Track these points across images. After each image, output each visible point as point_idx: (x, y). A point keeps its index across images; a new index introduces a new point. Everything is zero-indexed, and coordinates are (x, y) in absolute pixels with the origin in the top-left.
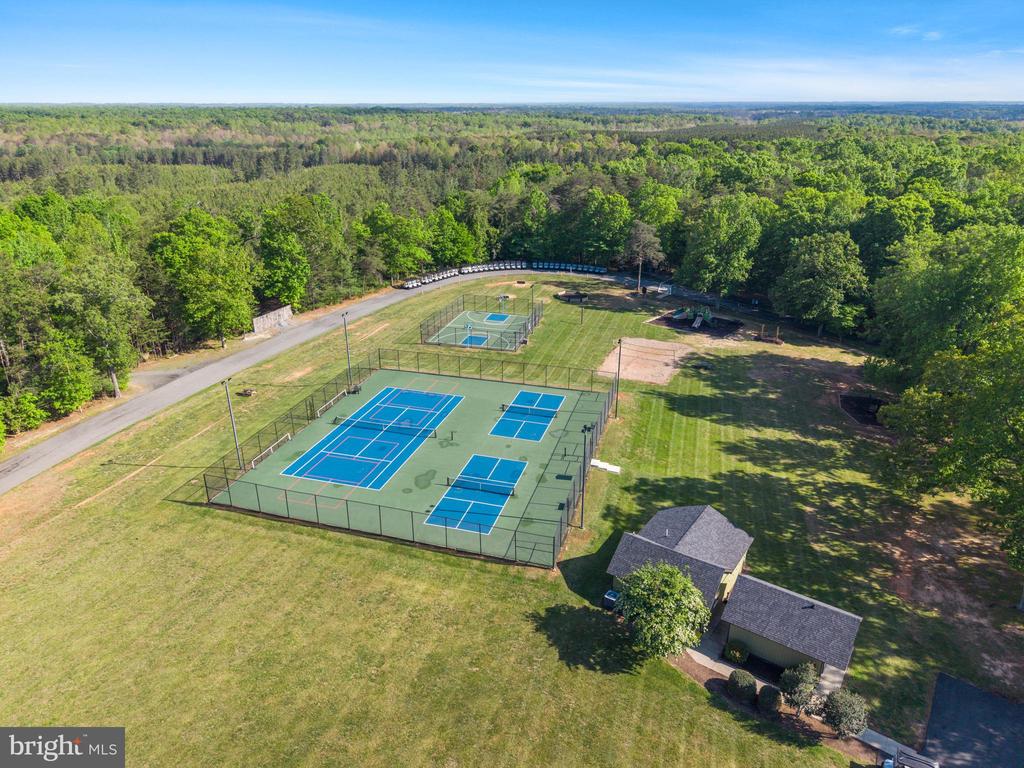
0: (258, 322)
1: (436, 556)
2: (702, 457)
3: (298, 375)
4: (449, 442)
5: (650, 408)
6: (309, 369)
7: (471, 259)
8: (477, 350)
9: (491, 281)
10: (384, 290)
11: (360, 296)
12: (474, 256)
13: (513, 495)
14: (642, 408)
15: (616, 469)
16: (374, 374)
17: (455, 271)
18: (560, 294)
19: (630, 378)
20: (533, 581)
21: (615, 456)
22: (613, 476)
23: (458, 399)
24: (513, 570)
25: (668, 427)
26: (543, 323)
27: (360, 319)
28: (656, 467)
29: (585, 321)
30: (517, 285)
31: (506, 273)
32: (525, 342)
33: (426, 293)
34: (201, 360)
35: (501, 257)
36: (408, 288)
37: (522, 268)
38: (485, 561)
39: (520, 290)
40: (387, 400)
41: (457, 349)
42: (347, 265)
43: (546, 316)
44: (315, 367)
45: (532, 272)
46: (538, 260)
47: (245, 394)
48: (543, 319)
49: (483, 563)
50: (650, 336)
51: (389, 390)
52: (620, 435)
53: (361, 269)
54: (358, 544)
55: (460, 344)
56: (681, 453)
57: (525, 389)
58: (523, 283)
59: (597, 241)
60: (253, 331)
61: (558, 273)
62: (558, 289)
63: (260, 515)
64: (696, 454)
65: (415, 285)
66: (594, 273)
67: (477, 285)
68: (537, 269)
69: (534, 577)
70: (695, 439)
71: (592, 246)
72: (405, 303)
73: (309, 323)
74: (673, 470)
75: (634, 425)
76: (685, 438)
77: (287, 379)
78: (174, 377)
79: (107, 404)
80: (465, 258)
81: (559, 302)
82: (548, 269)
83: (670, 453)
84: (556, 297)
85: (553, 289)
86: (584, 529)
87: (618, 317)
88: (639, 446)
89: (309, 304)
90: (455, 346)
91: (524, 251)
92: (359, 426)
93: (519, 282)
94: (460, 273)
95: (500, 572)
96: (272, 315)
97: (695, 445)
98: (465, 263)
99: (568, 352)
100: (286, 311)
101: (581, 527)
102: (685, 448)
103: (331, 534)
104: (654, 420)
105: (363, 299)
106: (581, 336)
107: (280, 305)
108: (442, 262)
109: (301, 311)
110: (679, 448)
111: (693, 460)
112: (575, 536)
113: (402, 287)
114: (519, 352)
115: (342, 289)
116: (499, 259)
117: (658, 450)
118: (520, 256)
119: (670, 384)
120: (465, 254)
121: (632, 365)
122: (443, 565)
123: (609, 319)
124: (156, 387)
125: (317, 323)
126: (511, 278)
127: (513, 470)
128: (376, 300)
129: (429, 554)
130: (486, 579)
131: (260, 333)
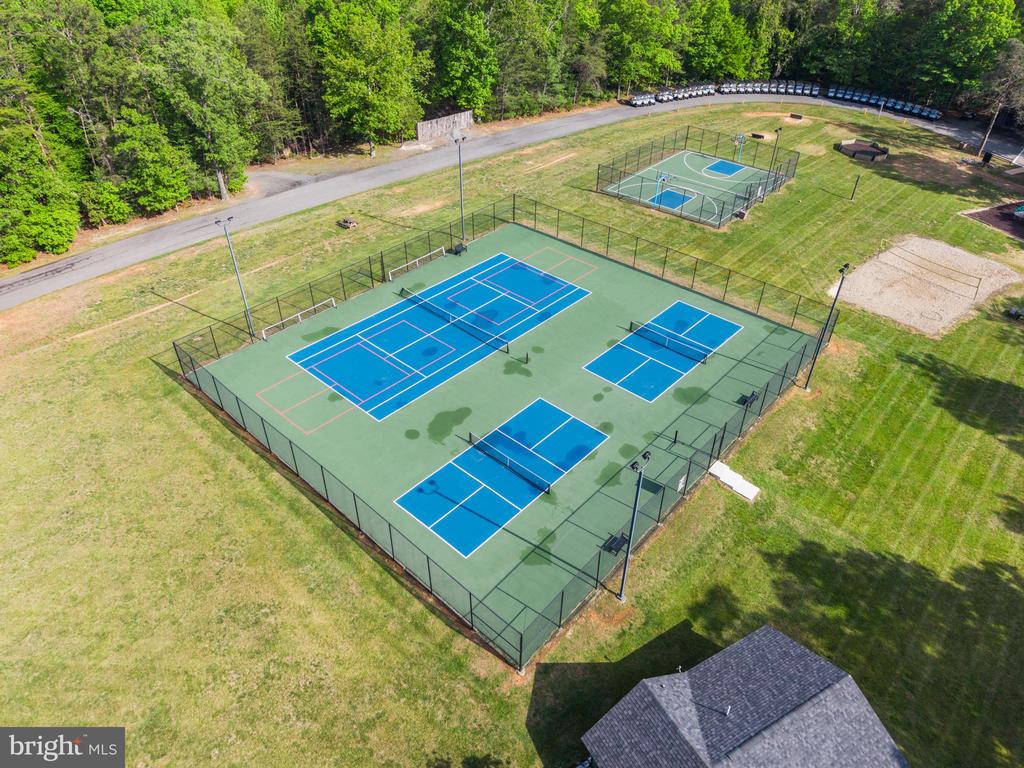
0: (425, 128)
1: (373, 569)
2: (931, 502)
3: (421, 208)
4: (518, 366)
5: (881, 380)
6: (438, 204)
7: (741, 73)
8: (663, 216)
9: (754, 109)
10: (604, 104)
11: (568, 108)
12: (748, 68)
13: (548, 493)
14: (865, 377)
15: (749, 491)
16: (501, 229)
17: (711, 88)
18: (844, 143)
19: (879, 312)
20: (477, 680)
21: (764, 463)
22: (737, 505)
23: (582, 293)
24: (461, 644)
25: (896, 424)
26: (789, 188)
27: (546, 141)
28: (830, 503)
29: (859, 194)
30: (787, 120)
31: (783, 99)
32: (741, 215)
33: (654, 115)
34: (338, 168)
35: (787, 74)
36: (635, 106)
37: (811, 95)
38: (432, 610)
40: (485, 275)
41: (638, 208)
42: (555, 66)
43: (801, 176)
44: (448, 202)
46: (839, 85)
47: (343, 225)
48: (792, 182)
49: (426, 611)
50: (956, 241)
51: (502, 257)
52: (797, 422)
53: (575, 72)
54: (293, 507)
55: (647, 201)
56: (893, 484)
57: (690, 300)
58: (800, 117)
59: (939, 67)
60: (417, 138)
63: (221, 414)
64: (923, 494)
65: (646, 102)
66: (919, 116)
67: (732, 111)
68: (835, 99)
69: (483, 674)
70: (936, 461)
71: (927, 73)
72: (619, 126)
73: (486, 137)
74: (859, 517)
75: (832, 408)
76: (917, 457)
77: (405, 214)
78: (296, 184)
79: (209, 207)
80: (733, 71)
82: (851, 101)
83: (874, 479)
84: (838, 147)
85: (840, 134)
86: (624, 600)
87: (918, 197)
88: (819, 453)
89: (496, 112)
90: (639, 203)
91: (822, 70)
92: (425, 307)
93: (792, 116)
94: (718, 91)
95: (439, 640)
96: (444, 121)
97: (927, 476)
98: (730, 78)
99: (802, 243)
100: (464, 119)
101: (619, 596)
102: (906, 477)
103: (275, 476)
104: (876, 405)
105: (571, 113)
106: (838, 220)
107: (458, 109)
108: (696, 72)
109: (484, 120)
110: (895, 473)
111: (908, 507)
112: (599, 610)
113: (628, 103)
114: (724, 229)
115: (543, 98)
116: (783, 77)
117: (854, 468)
118: (815, 76)
119: (946, 338)
120: (732, 65)
121: (897, 288)
122: (373, 589)
123: (903, 197)
124: (270, 194)
125: (495, 138)
126: (784, 108)
127: (577, 445)
128: (586, 117)
129: (367, 562)
130: (413, 644)
131: (424, 142)
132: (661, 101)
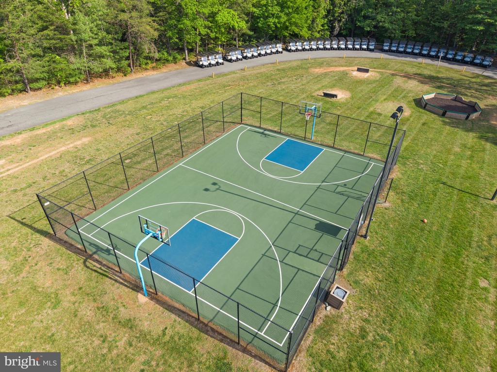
9: (320, 64)
12: (310, 28)
17: (279, 47)
30: (356, 74)
35: (344, 32)
36: (202, 66)
37: (368, 49)
39: (361, 82)
45: (383, 56)
46: (391, 40)
58: (367, 71)
61: (421, 60)
62: (426, 87)
65: (213, 62)
67: (299, 67)
68: (390, 51)
72: (173, 91)
81: (427, 116)
84: (420, 103)
85: (414, 87)
91: (376, 27)
93: (359, 70)
94: (286, 49)
98: (296, 37)
105: (128, 78)
113: (197, 64)
118: (369, 32)
120: (296, 25)
126: (349, 62)
132: (230, 61)
